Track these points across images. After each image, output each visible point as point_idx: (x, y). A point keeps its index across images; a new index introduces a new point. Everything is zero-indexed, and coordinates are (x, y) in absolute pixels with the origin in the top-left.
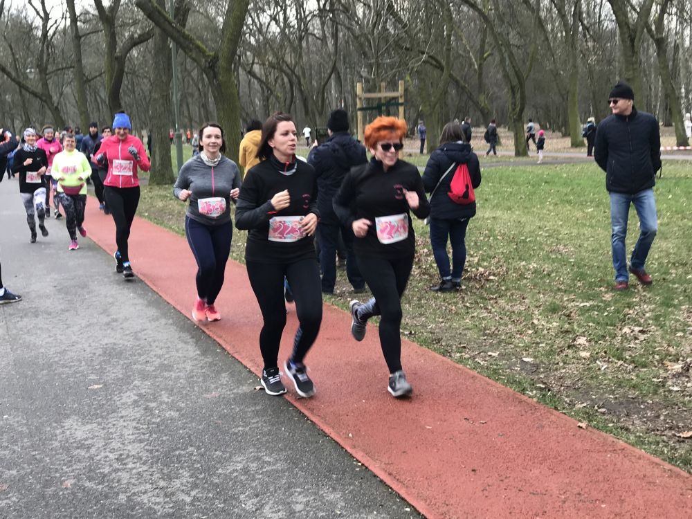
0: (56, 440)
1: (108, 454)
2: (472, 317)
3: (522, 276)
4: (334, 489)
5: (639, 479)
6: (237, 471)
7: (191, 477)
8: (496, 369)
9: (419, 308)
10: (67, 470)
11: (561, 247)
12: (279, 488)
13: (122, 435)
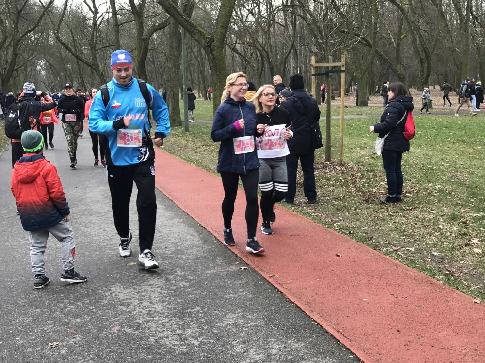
0: (106, 299)
1: (141, 310)
2: (395, 222)
3: (430, 194)
4: (299, 340)
6: (230, 324)
7: (198, 327)
8: (412, 260)
9: (356, 215)
10: (114, 320)
11: (458, 174)
12: (260, 338)
13: (150, 297)
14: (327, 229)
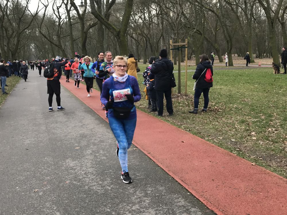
0: (63, 167)
1: (81, 172)
2: (212, 124)
3: (231, 110)
4: (162, 186)
5: (275, 184)
7: (111, 180)
8: (221, 143)
9: (193, 121)
10: (67, 177)
11: (246, 99)
12: (142, 185)
13: (86, 165)
14: (178, 128)
